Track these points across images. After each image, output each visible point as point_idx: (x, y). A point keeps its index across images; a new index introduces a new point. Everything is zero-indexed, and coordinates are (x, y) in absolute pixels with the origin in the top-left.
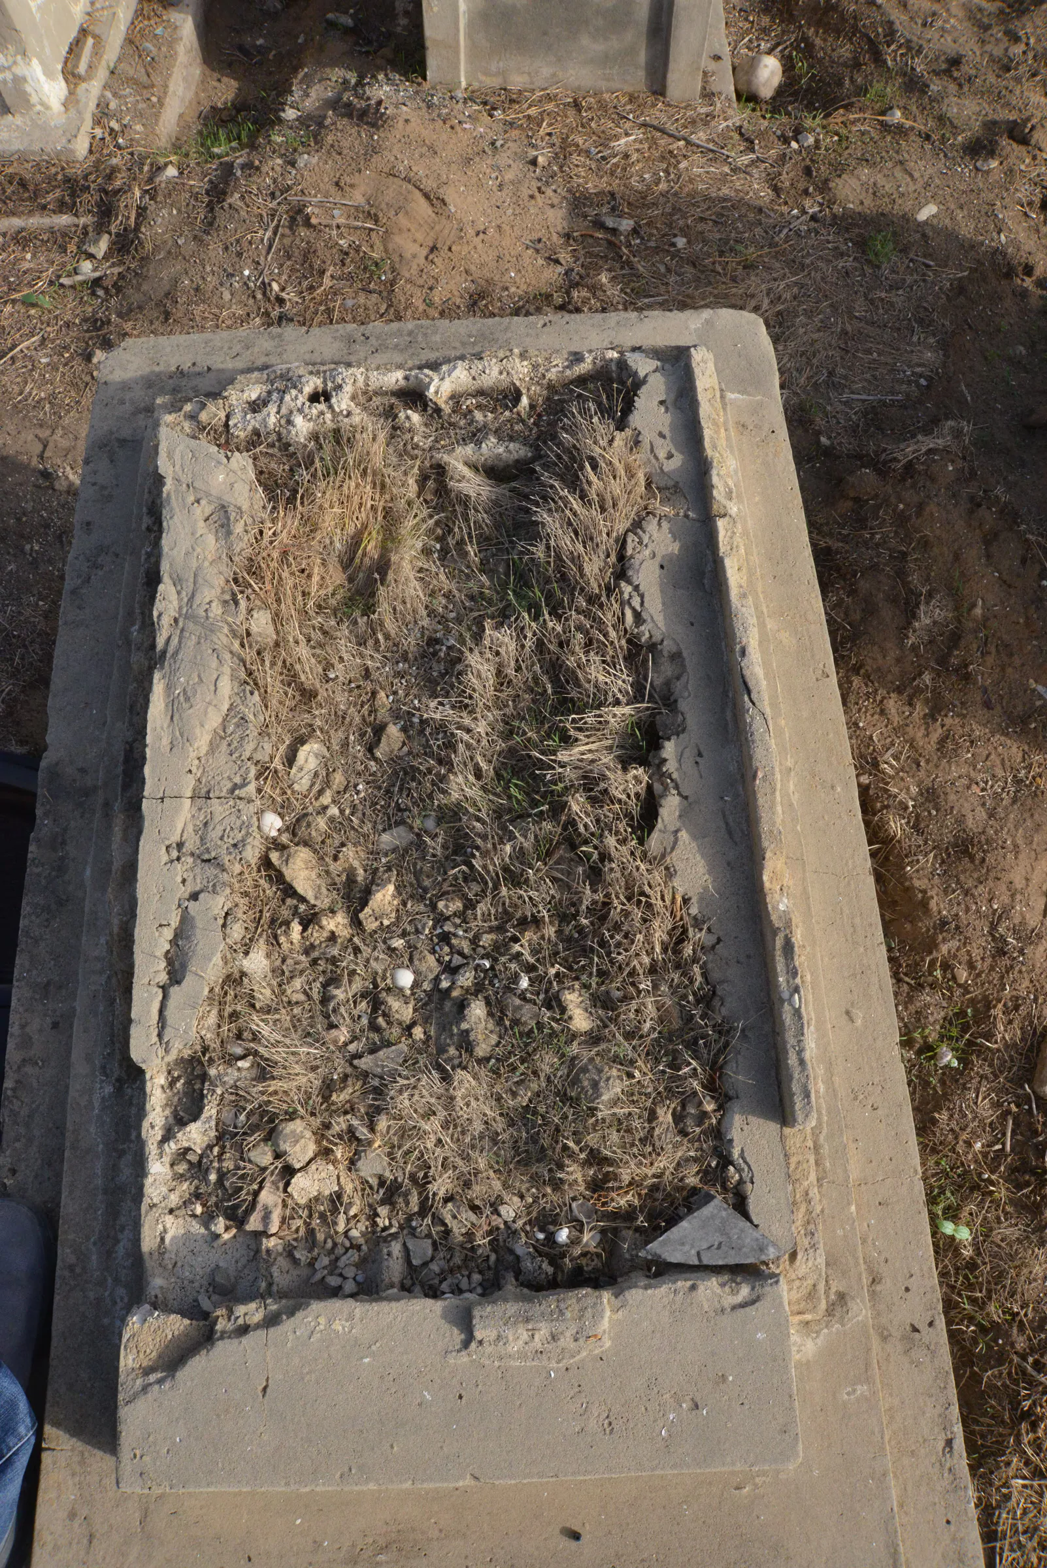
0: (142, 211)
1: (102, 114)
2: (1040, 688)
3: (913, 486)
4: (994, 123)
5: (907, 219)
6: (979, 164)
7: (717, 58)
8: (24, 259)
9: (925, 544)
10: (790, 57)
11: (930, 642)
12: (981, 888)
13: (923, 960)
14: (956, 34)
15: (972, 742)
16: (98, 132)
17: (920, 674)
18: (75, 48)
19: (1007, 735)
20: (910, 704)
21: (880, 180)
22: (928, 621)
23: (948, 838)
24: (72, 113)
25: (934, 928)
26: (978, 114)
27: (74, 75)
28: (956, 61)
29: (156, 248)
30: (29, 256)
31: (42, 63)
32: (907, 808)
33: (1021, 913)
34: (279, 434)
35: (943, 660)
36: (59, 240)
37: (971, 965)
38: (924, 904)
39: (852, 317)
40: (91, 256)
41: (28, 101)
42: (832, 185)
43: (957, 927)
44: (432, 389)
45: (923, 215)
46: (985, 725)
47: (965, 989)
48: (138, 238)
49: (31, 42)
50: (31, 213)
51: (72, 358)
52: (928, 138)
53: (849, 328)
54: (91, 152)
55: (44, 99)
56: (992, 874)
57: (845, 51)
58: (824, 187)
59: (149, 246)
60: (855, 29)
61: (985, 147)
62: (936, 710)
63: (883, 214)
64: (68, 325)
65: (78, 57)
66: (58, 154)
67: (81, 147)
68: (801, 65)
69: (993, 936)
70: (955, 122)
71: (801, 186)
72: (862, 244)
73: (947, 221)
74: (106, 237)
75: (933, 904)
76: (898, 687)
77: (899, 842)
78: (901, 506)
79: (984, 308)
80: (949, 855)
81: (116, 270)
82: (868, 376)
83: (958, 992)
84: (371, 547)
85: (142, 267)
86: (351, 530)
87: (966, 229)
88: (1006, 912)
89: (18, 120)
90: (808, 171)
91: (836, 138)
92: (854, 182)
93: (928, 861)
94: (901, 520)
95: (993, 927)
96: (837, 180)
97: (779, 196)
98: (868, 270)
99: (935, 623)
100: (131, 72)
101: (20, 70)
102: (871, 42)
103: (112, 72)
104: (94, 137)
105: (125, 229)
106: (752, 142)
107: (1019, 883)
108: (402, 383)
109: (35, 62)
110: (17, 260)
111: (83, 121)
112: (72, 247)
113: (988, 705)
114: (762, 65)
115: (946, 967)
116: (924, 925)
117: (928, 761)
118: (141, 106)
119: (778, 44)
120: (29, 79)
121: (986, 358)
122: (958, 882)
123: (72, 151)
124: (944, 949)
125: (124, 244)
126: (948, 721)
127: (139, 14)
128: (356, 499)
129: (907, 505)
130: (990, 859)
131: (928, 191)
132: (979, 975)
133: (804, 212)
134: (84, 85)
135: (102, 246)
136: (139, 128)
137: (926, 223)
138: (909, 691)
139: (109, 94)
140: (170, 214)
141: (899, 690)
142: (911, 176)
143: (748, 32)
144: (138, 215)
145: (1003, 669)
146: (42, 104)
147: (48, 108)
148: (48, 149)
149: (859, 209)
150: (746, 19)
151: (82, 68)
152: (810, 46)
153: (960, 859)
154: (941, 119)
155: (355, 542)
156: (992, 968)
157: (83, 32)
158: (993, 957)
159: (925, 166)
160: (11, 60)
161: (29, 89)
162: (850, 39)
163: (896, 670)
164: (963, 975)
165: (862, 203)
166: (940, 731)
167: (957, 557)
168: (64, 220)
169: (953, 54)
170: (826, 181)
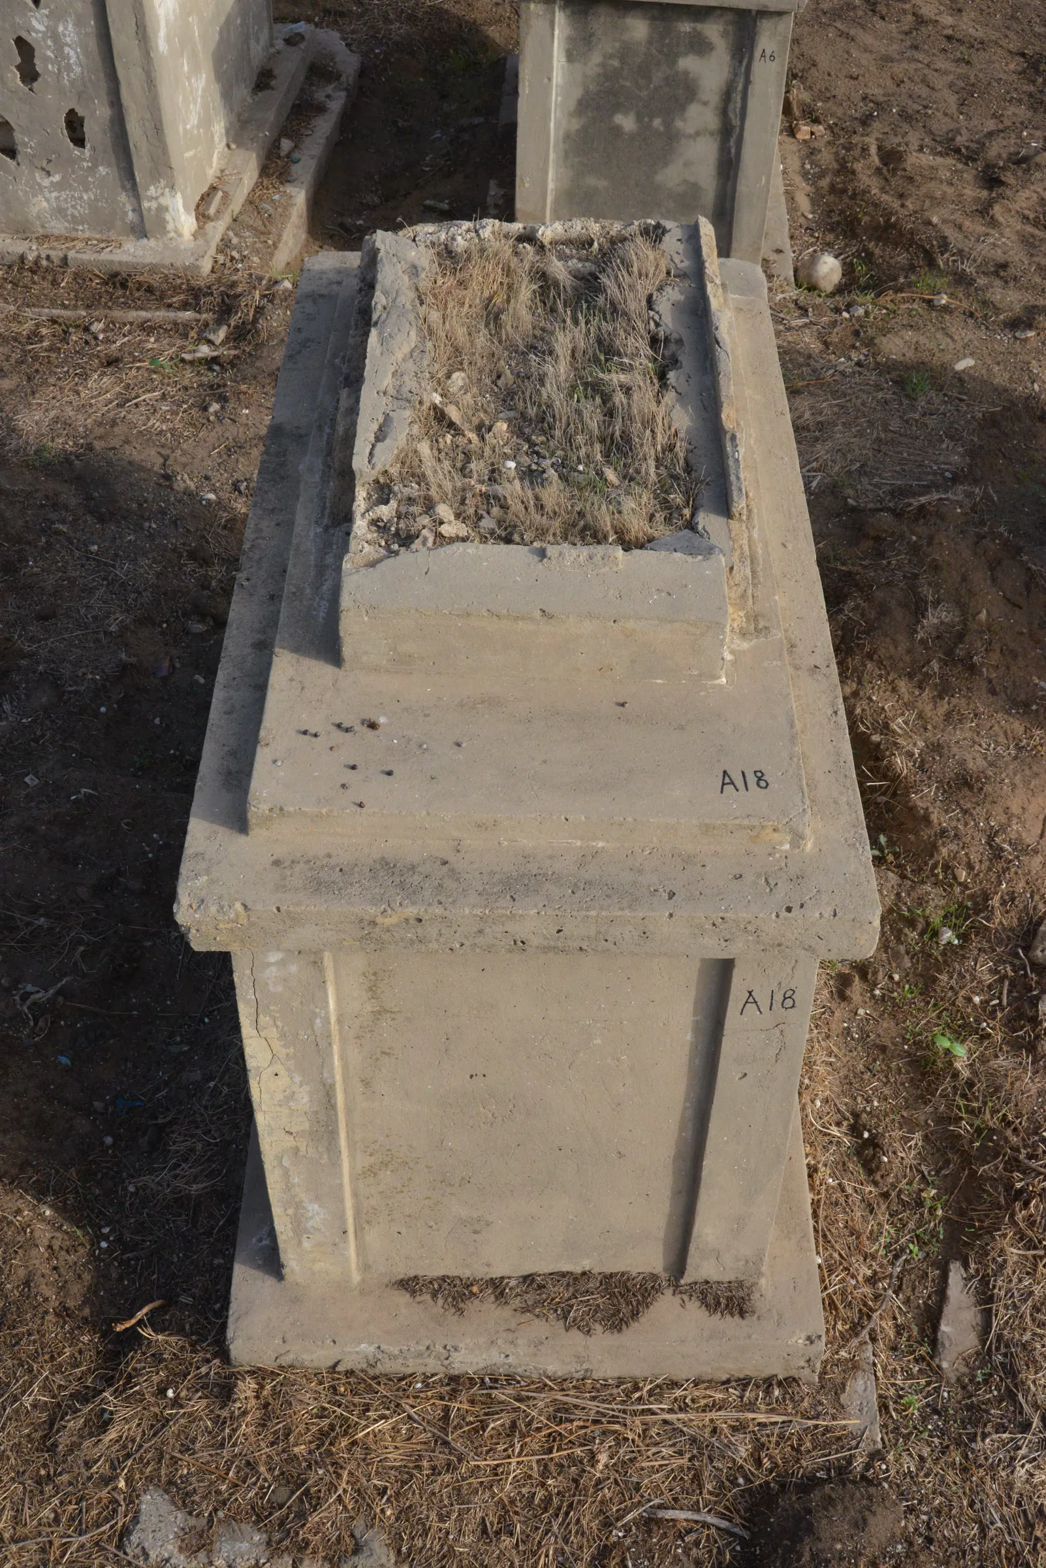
0: (259, 310)
1: (225, 245)
2: (1042, 684)
3: (925, 524)
4: (1034, 307)
5: (945, 367)
6: (1017, 334)
7: (779, 251)
8: (148, 341)
9: (936, 568)
10: (851, 264)
11: (938, 637)
12: (978, 809)
13: (926, 864)
14: (1006, 248)
15: (976, 715)
16: (221, 259)
17: (929, 662)
18: (206, 198)
19: (1010, 714)
20: (920, 688)
21: (923, 340)
22: (936, 621)
23: (949, 774)
24: (201, 241)
25: (936, 835)
26: (1020, 301)
27: (204, 216)
28: (1004, 266)
29: (270, 337)
30: (152, 340)
31: (184, 198)
32: (913, 754)
33: (1018, 832)
34: (446, 245)
35: (950, 653)
36: (181, 330)
37: (970, 867)
38: (926, 819)
39: (886, 430)
40: (210, 342)
41: (165, 228)
42: (876, 341)
43: (956, 835)
44: (540, 232)
45: (960, 366)
46: (989, 706)
47: (965, 886)
48: (256, 328)
49: (180, 180)
50: (157, 309)
51: (190, 408)
52: (971, 315)
53: (883, 436)
54: (213, 271)
55: (180, 227)
56: (989, 799)
57: (902, 258)
58: (870, 343)
59: (264, 335)
60: (912, 242)
61: (1023, 322)
62: (944, 691)
63: (923, 363)
64: (186, 388)
65: (209, 204)
66: (186, 268)
67: (206, 266)
68: (860, 269)
69: (991, 846)
70: (998, 305)
71: (848, 342)
72: (900, 383)
73: (984, 372)
74: (225, 328)
75: (934, 817)
76: (909, 673)
77: (906, 778)
78: (914, 538)
79: (1019, 442)
80: (950, 787)
81: (233, 352)
82: (898, 468)
83: (958, 889)
84: (499, 300)
85: (255, 350)
86: (486, 294)
87: (1001, 377)
88: (1003, 828)
89: (152, 243)
90: (856, 333)
91: (884, 311)
92: (898, 341)
93: (931, 791)
94: (915, 549)
95: (990, 839)
96: (883, 338)
97: (828, 348)
98: (906, 402)
99: (942, 623)
100: (251, 222)
101: (164, 201)
102: (926, 252)
103: (235, 220)
104: (216, 262)
105: (243, 323)
106: (806, 311)
107: (1015, 809)
108: (522, 230)
109: (179, 195)
110: (141, 341)
111: (209, 247)
112: (193, 334)
113: (993, 692)
114: (821, 261)
115: (946, 867)
116: (926, 834)
117: (935, 727)
118: (258, 245)
119: (841, 254)
120: (170, 209)
121: (1019, 479)
122: (958, 804)
123: (198, 267)
124: (944, 851)
125: (239, 335)
126: (954, 701)
127: (259, 185)
128: (492, 276)
129: (920, 537)
130: (988, 788)
131: (968, 349)
132: (977, 875)
133: (850, 359)
134: (212, 224)
135: (222, 333)
136: (256, 259)
137: (963, 371)
138: (918, 677)
139: (231, 234)
140: (285, 314)
141: (910, 676)
142: (951, 337)
143: (812, 245)
144: (256, 312)
145: (1008, 668)
146: (176, 231)
147: (180, 235)
148: (178, 264)
149: (902, 359)
150: (812, 236)
151: (212, 211)
152: (870, 255)
153: (960, 789)
154: (985, 303)
155: (490, 299)
156: (990, 869)
157: (213, 189)
158: (991, 860)
159: (963, 332)
160: (160, 191)
161: (168, 217)
162: (907, 250)
163: (907, 659)
164: (963, 875)
165: (904, 355)
166: (946, 706)
167: (964, 579)
168: (188, 315)
169: (1002, 261)
170: (873, 339)
